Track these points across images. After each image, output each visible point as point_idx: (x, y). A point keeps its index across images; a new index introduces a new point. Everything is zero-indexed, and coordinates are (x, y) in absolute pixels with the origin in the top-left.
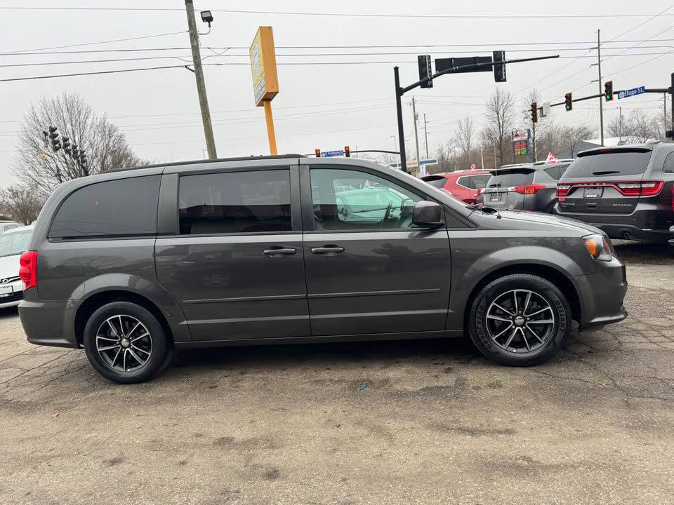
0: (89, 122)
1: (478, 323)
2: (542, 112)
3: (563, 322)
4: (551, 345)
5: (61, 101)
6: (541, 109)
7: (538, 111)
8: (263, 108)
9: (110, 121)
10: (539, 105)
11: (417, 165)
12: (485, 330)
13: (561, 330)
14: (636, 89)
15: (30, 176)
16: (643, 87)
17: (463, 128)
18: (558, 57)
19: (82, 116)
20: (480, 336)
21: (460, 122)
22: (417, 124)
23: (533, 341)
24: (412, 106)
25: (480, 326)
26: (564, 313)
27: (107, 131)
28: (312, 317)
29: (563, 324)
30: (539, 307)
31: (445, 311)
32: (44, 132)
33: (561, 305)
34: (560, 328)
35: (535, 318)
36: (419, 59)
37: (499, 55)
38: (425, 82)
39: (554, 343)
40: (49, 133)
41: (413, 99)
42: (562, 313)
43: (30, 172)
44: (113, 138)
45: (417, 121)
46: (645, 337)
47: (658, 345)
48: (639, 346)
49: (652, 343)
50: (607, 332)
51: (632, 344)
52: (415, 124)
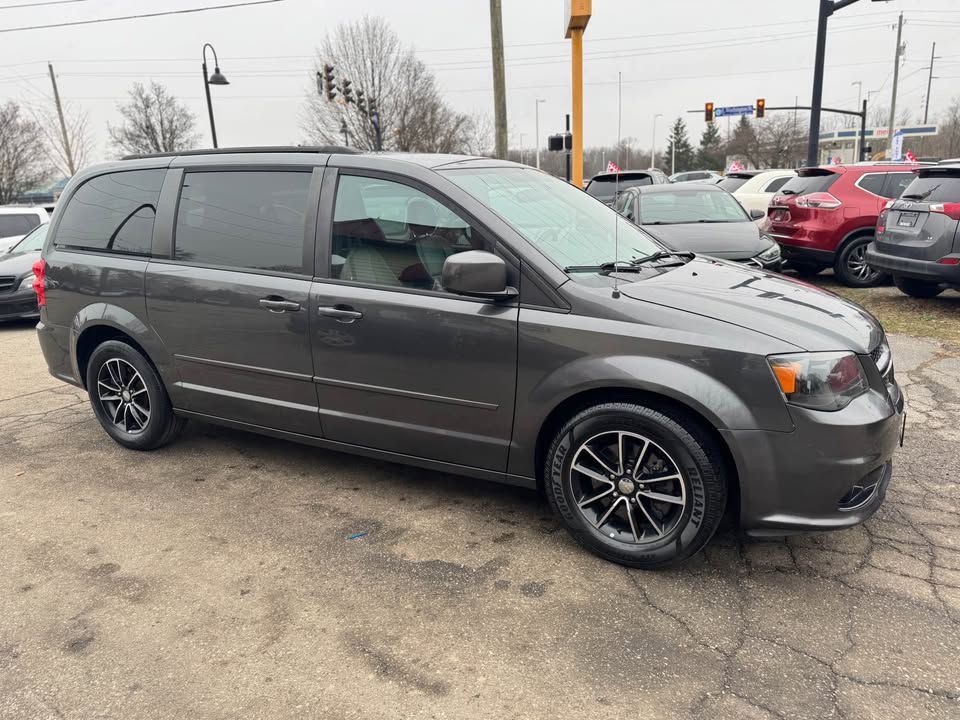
0: (393, 57)
1: (556, 473)
3: (699, 509)
4: (673, 544)
5: (361, 27)
8: (570, 40)
9: (419, 57)
11: (886, 136)
12: (567, 490)
13: (693, 521)
15: (318, 130)
19: (385, 49)
20: (556, 496)
22: (900, 63)
23: (643, 527)
24: (897, 30)
25: (557, 479)
26: (702, 493)
27: (412, 70)
28: (322, 411)
29: (699, 513)
30: (666, 469)
31: (505, 442)
32: (319, 74)
33: (699, 476)
34: (693, 517)
35: (654, 488)
39: (679, 544)
40: (324, 75)
41: (901, 17)
42: (698, 492)
43: (320, 125)
44: (419, 82)
45: (901, 57)
46: (932, 565)
47: (935, 592)
48: (892, 582)
49: (931, 582)
50: (870, 534)
51: (883, 575)
52: (897, 62)
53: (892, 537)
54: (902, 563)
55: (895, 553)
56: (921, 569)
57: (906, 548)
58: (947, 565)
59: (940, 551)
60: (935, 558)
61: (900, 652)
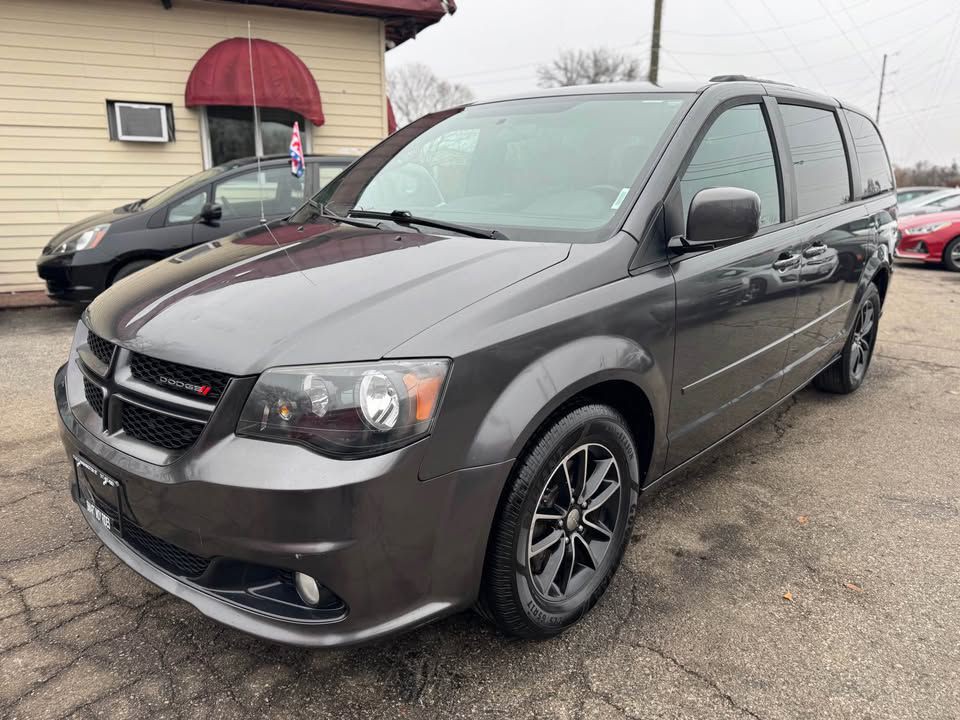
46: (27, 610)
47: (10, 582)
48: (57, 566)
49: (18, 590)
50: (118, 601)
51: (70, 566)
53: (94, 615)
54: (60, 592)
55: (73, 597)
56: (35, 599)
57: (67, 612)
58: (10, 620)
59: (25, 637)
60: (28, 621)
61: (16, 521)
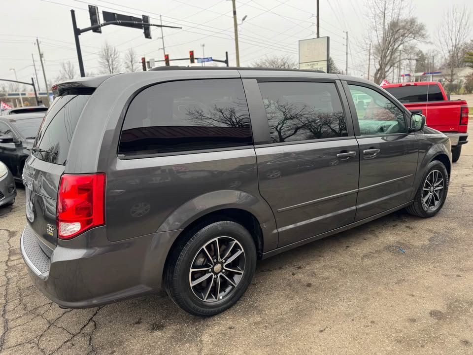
2: (149, 65)
6: (148, 62)
7: (146, 64)
10: (147, 60)
14: (208, 58)
16: (211, 58)
17: (66, 69)
18: (181, 28)
20: (422, 202)
21: (64, 64)
22: (43, 62)
25: (422, 195)
28: (357, 207)
36: (89, 7)
37: (146, 19)
38: (96, 28)
41: (37, 40)
45: (43, 59)
52: (41, 61)
